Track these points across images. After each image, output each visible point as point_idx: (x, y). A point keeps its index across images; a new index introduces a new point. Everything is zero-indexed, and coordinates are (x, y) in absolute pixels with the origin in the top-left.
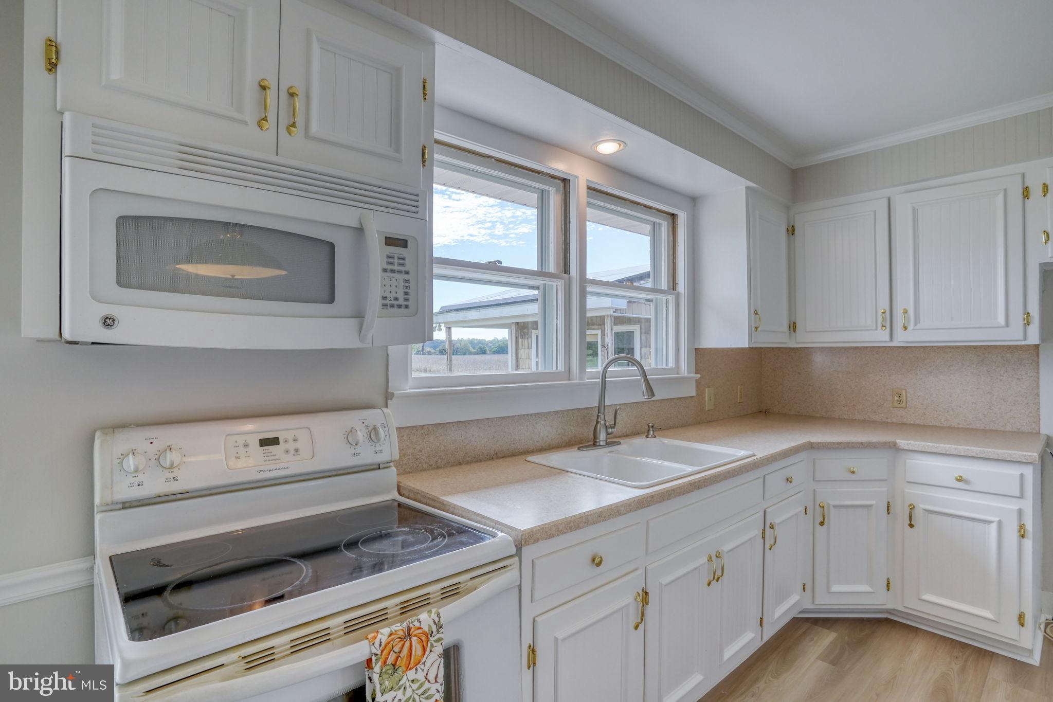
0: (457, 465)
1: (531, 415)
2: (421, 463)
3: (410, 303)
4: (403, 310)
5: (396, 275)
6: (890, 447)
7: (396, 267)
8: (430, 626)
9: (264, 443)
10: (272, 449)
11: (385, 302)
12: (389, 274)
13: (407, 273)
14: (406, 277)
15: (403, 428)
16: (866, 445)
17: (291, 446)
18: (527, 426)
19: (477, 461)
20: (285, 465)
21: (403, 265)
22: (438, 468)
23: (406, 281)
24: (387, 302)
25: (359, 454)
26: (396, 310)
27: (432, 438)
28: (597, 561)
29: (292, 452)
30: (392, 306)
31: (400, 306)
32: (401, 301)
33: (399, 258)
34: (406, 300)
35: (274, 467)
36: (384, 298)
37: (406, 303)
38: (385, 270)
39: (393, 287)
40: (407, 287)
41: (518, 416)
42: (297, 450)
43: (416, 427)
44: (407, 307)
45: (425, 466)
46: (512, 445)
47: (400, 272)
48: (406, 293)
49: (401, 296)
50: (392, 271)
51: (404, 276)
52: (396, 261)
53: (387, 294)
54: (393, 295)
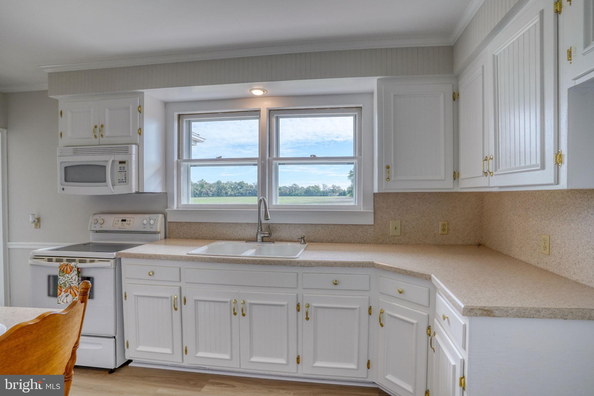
0: (195, 239)
1: (232, 223)
2: (180, 236)
3: (127, 181)
4: (125, 183)
5: (122, 173)
6: (426, 279)
7: (122, 170)
8: (73, 266)
9: (123, 220)
10: (124, 222)
11: (119, 181)
12: (120, 173)
13: (125, 171)
14: (125, 173)
15: (174, 222)
16: (409, 273)
17: (129, 222)
18: (230, 228)
19: (205, 239)
20: (125, 228)
21: (124, 169)
22: (187, 238)
23: (125, 174)
24: (120, 181)
25: (152, 228)
26: (122, 183)
27: (185, 227)
28: (151, 274)
29: (128, 224)
30: (121, 182)
31: (123, 182)
32: (124, 180)
33: (123, 167)
34: (125, 180)
35: (122, 228)
36: (119, 180)
37: (125, 181)
38: (119, 172)
39: (121, 176)
40: (125, 176)
41: (225, 223)
42: (129, 224)
43: (179, 222)
44: (126, 182)
45: (182, 237)
46: (222, 235)
47: (123, 172)
48: (125, 178)
49: (124, 179)
50: (121, 172)
51: (124, 173)
52: (122, 168)
53: (120, 179)
54: (122, 179)
